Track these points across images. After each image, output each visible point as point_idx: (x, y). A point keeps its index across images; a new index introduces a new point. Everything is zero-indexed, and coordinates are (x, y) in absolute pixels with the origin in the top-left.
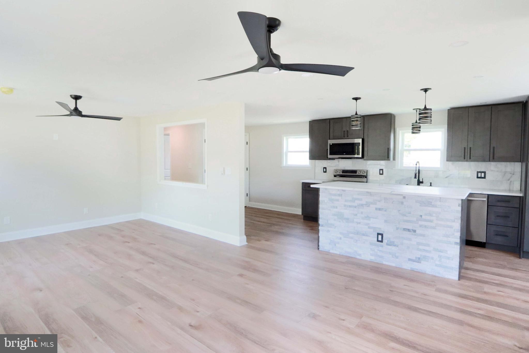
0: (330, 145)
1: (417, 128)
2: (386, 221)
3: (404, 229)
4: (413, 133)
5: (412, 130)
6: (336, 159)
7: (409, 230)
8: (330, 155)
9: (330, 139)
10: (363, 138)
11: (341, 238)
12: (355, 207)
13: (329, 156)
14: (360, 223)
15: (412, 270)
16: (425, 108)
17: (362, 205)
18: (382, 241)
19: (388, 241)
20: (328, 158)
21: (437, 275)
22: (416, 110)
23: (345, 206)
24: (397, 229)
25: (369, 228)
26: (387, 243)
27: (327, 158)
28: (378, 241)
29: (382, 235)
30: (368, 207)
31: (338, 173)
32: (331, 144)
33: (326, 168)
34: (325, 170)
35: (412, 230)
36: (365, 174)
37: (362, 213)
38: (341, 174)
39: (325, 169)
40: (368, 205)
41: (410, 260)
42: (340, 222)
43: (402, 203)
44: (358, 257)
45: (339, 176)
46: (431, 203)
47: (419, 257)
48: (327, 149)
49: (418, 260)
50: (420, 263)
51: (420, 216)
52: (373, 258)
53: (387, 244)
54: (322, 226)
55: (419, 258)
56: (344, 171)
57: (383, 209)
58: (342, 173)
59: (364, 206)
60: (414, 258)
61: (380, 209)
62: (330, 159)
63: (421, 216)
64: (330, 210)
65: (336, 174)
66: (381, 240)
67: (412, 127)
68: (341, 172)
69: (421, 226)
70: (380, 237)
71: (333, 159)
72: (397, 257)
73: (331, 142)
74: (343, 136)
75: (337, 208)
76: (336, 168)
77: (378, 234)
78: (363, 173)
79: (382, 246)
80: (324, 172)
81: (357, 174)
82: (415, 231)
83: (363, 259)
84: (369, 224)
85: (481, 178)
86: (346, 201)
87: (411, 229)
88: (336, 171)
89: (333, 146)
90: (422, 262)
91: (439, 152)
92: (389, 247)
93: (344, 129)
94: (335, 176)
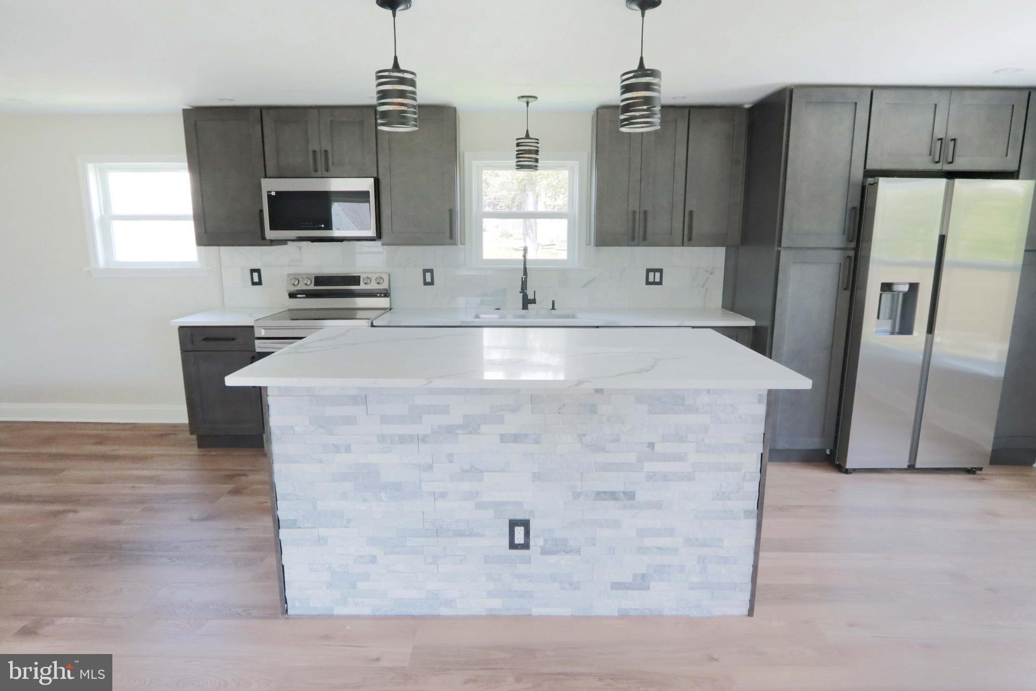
0: (269, 196)
1: (530, 152)
2: (537, 477)
3: (598, 494)
4: (520, 167)
5: (517, 158)
6: (289, 242)
7: (613, 496)
8: (272, 228)
9: (266, 177)
10: (376, 175)
11: (373, 560)
12: (424, 439)
13: (270, 234)
14: (443, 495)
15: (623, 616)
16: (642, 70)
17: (450, 430)
18: (526, 546)
19: (546, 541)
20: (263, 238)
21: (695, 613)
22: (525, 100)
23: (382, 438)
24: (577, 496)
25: (480, 506)
26: (542, 548)
27: (262, 240)
28: (513, 546)
29: (526, 524)
30: (470, 433)
31: (302, 287)
32: (273, 194)
33: (258, 271)
34: (256, 277)
35: (621, 495)
36: (384, 286)
37: (450, 458)
38: (312, 287)
39: (255, 275)
40: (471, 426)
41: (615, 586)
42: (365, 500)
43: (593, 409)
44: (445, 611)
45: (304, 296)
46: (684, 400)
47: (645, 572)
48: (261, 211)
49: (641, 582)
50: (648, 588)
51: (648, 447)
52: (496, 604)
53: (545, 552)
54: (293, 524)
55: (643, 576)
56: (319, 280)
57: (527, 435)
58: (316, 285)
59: (459, 432)
60: (630, 580)
61: (516, 438)
62: (273, 242)
63: (652, 445)
64: (321, 462)
65: (293, 289)
66: (522, 542)
67: (517, 151)
68: (310, 282)
69: (651, 477)
70: (519, 532)
71: (283, 242)
72: (575, 586)
73: (271, 185)
74: (312, 168)
75: (348, 449)
76: (293, 270)
77: (513, 524)
78: (378, 283)
79: (528, 561)
80: (254, 283)
81: (362, 286)
82: (630, 496)
83: (462, 613)
84: (477, 493)
85: (654, 283)
86: (384, 419)
87: (622, 490)
88: (296, 278)
89: (278, 200)
90: (652, 584)
91: (564, 223)
92: (552, 559)
93: (314, 145)
94: (292, 295)
